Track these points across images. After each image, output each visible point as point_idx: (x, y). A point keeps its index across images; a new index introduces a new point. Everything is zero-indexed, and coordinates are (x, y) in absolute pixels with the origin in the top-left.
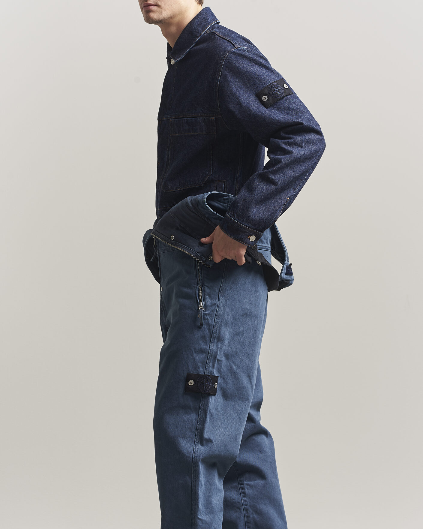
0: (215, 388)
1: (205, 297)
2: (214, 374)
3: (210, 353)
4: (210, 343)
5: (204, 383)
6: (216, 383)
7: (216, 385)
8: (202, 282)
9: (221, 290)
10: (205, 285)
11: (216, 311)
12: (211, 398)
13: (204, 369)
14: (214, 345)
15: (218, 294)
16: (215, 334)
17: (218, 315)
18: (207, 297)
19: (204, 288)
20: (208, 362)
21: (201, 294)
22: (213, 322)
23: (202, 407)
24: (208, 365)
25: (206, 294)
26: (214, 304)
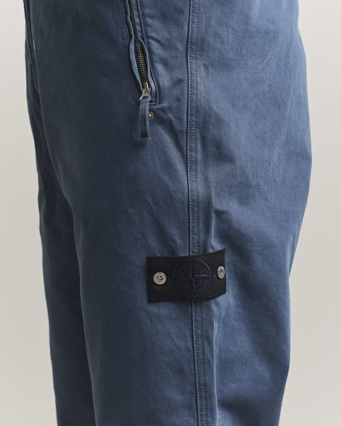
0: (220, 279)
1: (153, 67)
2: (212, 248)
3: (193, 200)
4: (187, 178)
5: (191, 275)
6: (221, 268)
7: (221, 271)
8: (142, 29)
9: (192, 44)
10: (148, 37)
11: (186, 96)
12: (217, 304)
13: (187, 241)
14: (199, 180)
15: (184, 55)
16: (193, 154)
17: (194, 105)
18: (160, 67)
19: (149, 43)
20: (193, 222)
21: (142, 62)
22: (185, 125)
23: (199, 331)
24: (195, 230)
25: (156, 59)
26: (179, 82)
